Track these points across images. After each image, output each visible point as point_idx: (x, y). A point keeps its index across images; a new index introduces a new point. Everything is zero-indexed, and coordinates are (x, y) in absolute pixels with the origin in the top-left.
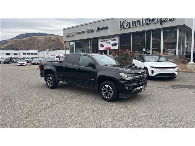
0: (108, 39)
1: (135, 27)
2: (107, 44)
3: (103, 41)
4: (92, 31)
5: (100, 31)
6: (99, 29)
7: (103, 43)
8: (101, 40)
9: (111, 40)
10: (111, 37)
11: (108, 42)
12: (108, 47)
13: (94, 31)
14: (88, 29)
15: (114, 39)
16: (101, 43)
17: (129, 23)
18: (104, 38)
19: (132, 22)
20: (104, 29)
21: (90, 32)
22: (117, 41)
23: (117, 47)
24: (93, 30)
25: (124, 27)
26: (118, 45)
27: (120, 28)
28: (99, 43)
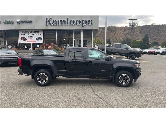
0: (31, 33)
1: (61, 26)
2: (30, 38)
3: (25, 34)
4: (12, 23)
5: (21, 24)
6: (21, 22)
7: (26, 36)
8: (23, 33)
9: (35, 34)
10: (35, 32)
11: (32, 36)
12: (31, 40)
13: (13, 23)
14: (5, 20)
15: (38, 33)
16: (23, 36)
17: (56, 21)
18: (27, 32)
19: (59, 21)
20: (27, 22)
21: (8, 23)
22: (42, 36)
23: (41, 41)
24: (12, 21)
25: (50, 24)
26: (43, 39)
27: (47, 24)
28: (20, 36)
